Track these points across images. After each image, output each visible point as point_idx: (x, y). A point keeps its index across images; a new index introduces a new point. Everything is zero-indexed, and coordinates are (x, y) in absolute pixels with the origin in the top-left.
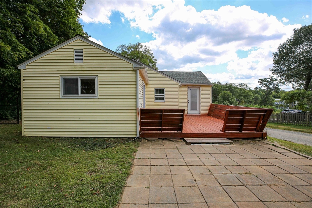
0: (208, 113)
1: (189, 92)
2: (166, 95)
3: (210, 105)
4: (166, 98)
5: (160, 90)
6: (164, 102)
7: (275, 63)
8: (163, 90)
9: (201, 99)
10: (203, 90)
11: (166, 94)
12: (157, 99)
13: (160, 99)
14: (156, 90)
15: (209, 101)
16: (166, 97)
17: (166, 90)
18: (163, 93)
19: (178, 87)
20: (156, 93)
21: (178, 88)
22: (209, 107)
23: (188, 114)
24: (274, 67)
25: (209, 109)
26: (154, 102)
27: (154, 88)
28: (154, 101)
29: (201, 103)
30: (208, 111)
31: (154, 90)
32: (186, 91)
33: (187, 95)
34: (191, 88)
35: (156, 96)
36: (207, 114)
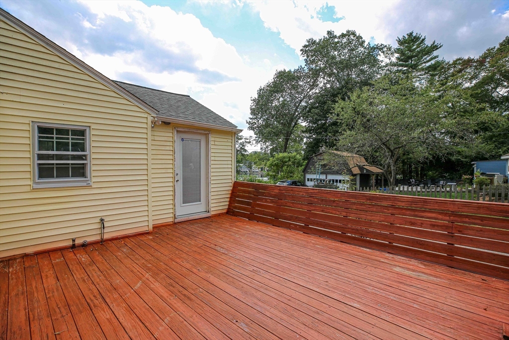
0: (228, 209)
1: (178, 146)
2: (93, 156)
3: (231, 185)
4: (94, 168)
5: (60, 131)
6: (89, 186)
7: (252, 113)
8: (82, 133)
9: (212, 170)
10: (216, 143)
11: (93, 150)
12: (45, 172)
13: (63, 172)
14: (42, 130)
15: (230, 174)
16: (93, 162)
17: (93, 132)
18: (80, 146)
19: (145, 126)
20: (42, 145)
21: (145, 131)
22: (230, 192)
23: (176, 221)
24: (251, 119)
25: (231, 198)
26: (28, 189)
27: (27, 121)
28: (29, 182)
29: (212, 182)
30: (227, 203)
31: (26, 127)
32: (168, 144)
33: (171, 157)
34: (184, 136)
35: (40, 157)
36: (225, 211)
